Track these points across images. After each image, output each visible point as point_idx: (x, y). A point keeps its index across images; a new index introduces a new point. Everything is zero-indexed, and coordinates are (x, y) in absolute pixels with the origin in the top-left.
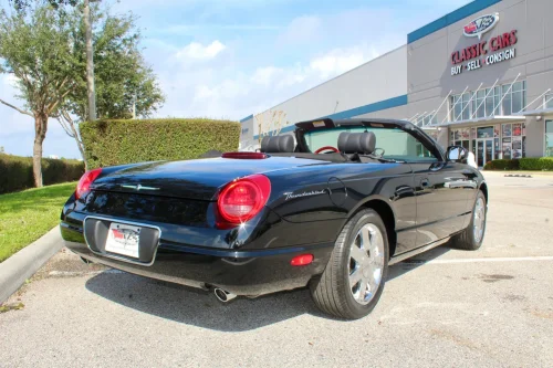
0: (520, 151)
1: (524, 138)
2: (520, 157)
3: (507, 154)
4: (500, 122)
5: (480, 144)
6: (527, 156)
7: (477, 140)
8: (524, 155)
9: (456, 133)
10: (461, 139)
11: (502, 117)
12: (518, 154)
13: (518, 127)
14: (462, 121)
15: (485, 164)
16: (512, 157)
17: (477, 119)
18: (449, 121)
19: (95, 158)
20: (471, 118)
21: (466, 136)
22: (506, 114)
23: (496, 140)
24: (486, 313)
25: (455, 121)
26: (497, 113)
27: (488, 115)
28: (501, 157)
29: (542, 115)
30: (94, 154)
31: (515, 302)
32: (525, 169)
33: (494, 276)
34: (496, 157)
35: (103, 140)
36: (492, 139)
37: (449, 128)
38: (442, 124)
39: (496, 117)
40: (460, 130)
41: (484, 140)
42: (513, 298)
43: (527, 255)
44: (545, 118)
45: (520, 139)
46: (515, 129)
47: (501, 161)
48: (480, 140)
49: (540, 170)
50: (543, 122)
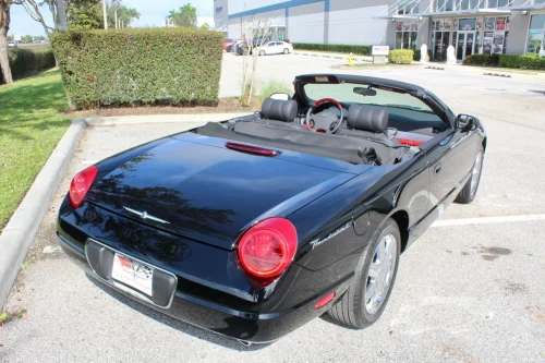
0: (501, 46)
1: (507, 33)
2: (501, 53)
3: (487, 48)
4: (485, 15)
5: (461, 37)
6: (508, 52)
7: (459, 32)
8: (504, 51)
9: (438, 23)
10: (442, 30)
11: (486, 10)
12: (498, 50)
13: (502, 21)
14: (445, 12)
15: (464, 58)
16: (492, 52)
17: (460, 12)
18: (431, 12)
19: (71, 73)
20: (454, 8)
21: (448, 27)
22: (491, 6)
23: (478, 33)
24: (491, 315)
25: (438, 12)
26: (482, 6)
27: (472, 7)
28: (481, 51)
29: (529, 10)
30: (69, 68)
31: (516, 294)
32: (504, 66)
33: (492, 250)
34: (476, 51)
35: (77, 54)
36: (474, 32)
37: (430, 17)
38: (424, 13)
39: (481, 10)
40: (442, 21)
41: (466, 33)
42: (514, 288)
43: (520, 213)
44: (531, 13)
45: (502, 33)
46: (498, 23)
47: (482, 56)
48: (461, 32)
49: (518, 67)
50: (528, 17)
